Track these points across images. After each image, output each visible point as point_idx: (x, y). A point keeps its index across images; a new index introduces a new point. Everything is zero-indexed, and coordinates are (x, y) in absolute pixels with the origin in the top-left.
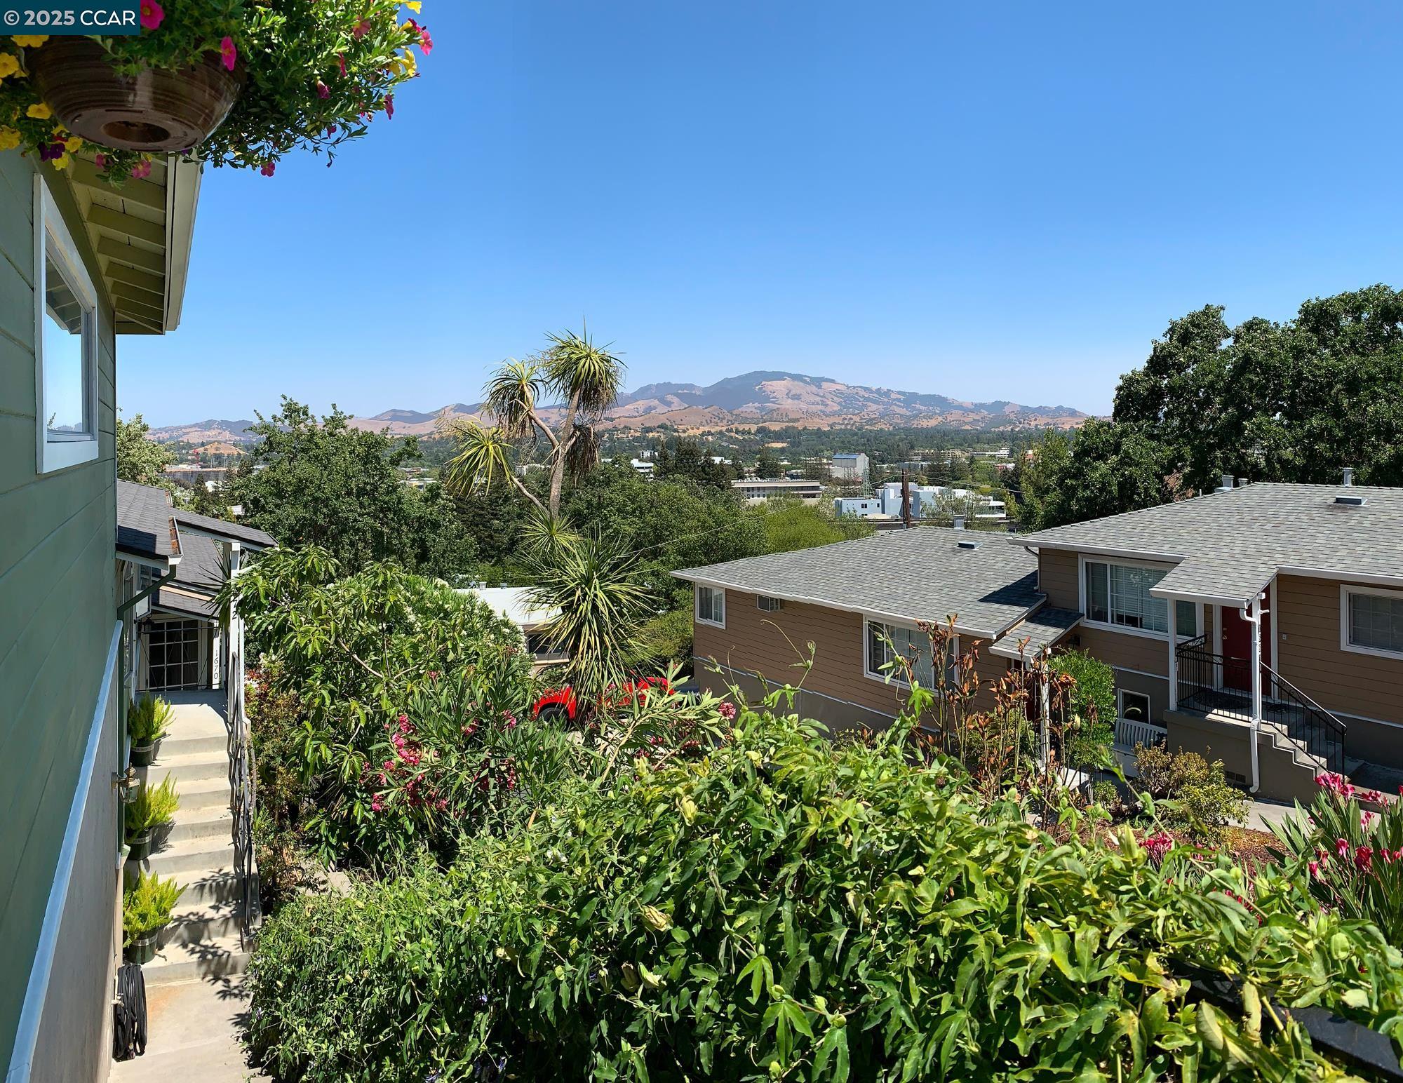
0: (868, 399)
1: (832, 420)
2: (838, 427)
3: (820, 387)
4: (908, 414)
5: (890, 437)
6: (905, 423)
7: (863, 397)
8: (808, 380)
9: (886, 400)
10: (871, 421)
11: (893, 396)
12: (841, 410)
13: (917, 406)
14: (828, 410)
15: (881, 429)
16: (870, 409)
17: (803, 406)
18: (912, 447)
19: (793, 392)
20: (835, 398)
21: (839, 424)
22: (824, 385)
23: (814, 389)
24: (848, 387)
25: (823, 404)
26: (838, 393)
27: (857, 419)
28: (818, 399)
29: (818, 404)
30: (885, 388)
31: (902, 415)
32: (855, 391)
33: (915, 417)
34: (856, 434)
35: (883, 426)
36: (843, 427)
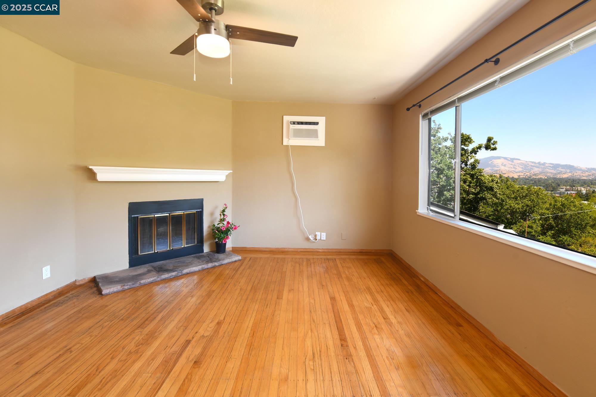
0: (533, 166)
1: (518, 174)
2: (521, 177)
3: (513, 162)
4: (555, 172)
5: (546, 181)
6: (553, 175)
7: (531, 165)
8: (509, 159)
9: (543, 167)
10: (535, 175)
11: (546, 165)
12: (523, 170)
13: (560, 169)
14: (517, 170)
15: (541, 178)
16: (534, 170)
17: (507, 169)
18: (559, 185)
19: (504, 164)
20: (520, 166)
21: (522, 175)
22: (515, 161)
23: (510, 162)
24: (526, 162)
25: (514, 168)
26: (522, 164)
27: (528, 174)
28: (512, 166)
29: (512, 168)
30: (542, 162)
31: (551, 173)
32: (527, 163)
33: (559, 173)
34: (528, 179)
35: (542, 177)
36: (524, 177)
